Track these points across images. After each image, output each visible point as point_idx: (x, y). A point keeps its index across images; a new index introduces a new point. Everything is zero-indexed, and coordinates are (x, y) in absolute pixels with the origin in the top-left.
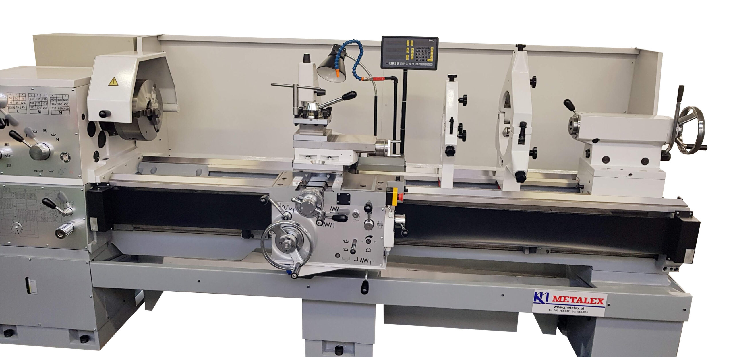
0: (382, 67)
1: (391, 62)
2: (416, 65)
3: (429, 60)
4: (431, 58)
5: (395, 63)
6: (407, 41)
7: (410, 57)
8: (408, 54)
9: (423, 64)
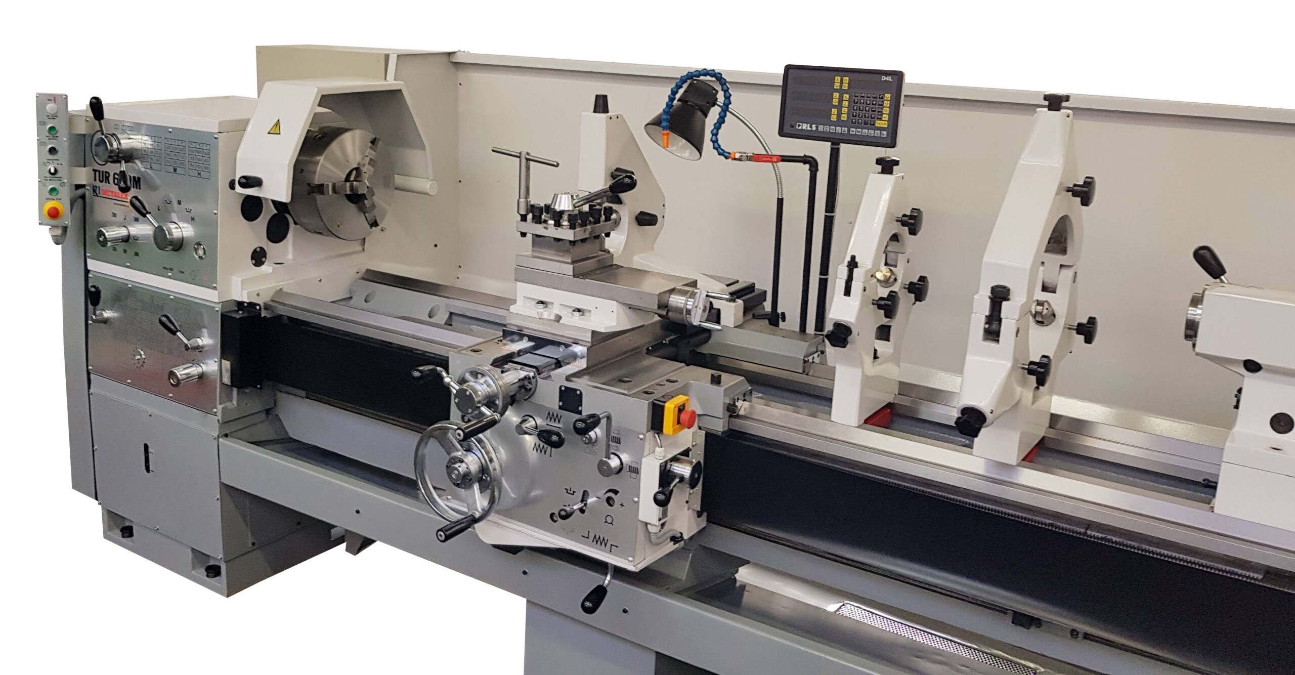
0: (782, 133)
1: (801, 124)
2: (851, 133)
3: (878, 124)
4: (883, 119)
5: (809, 125)
6: (836, 78)
7: (839, 115)
8: (835, 107)
9: (866, 131)
